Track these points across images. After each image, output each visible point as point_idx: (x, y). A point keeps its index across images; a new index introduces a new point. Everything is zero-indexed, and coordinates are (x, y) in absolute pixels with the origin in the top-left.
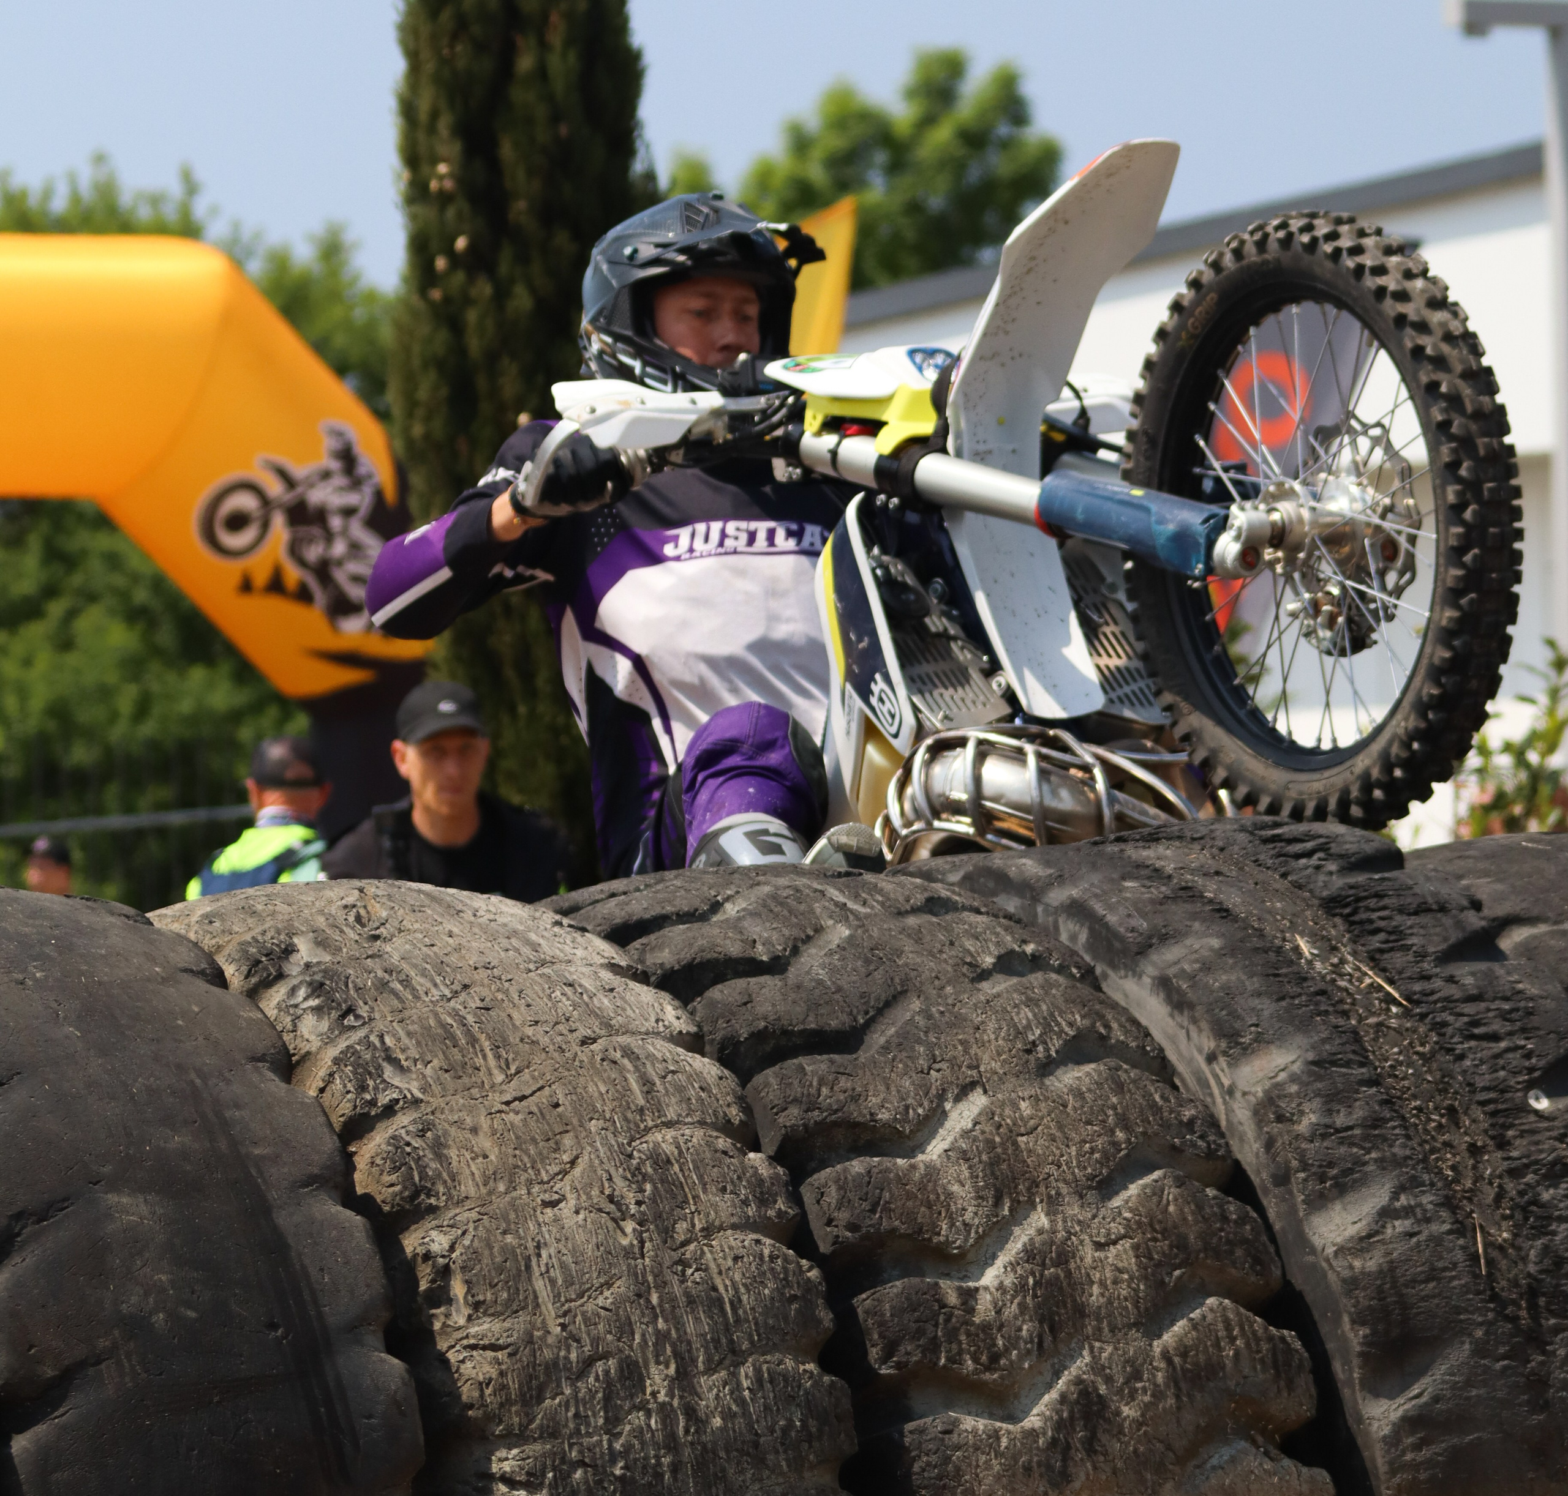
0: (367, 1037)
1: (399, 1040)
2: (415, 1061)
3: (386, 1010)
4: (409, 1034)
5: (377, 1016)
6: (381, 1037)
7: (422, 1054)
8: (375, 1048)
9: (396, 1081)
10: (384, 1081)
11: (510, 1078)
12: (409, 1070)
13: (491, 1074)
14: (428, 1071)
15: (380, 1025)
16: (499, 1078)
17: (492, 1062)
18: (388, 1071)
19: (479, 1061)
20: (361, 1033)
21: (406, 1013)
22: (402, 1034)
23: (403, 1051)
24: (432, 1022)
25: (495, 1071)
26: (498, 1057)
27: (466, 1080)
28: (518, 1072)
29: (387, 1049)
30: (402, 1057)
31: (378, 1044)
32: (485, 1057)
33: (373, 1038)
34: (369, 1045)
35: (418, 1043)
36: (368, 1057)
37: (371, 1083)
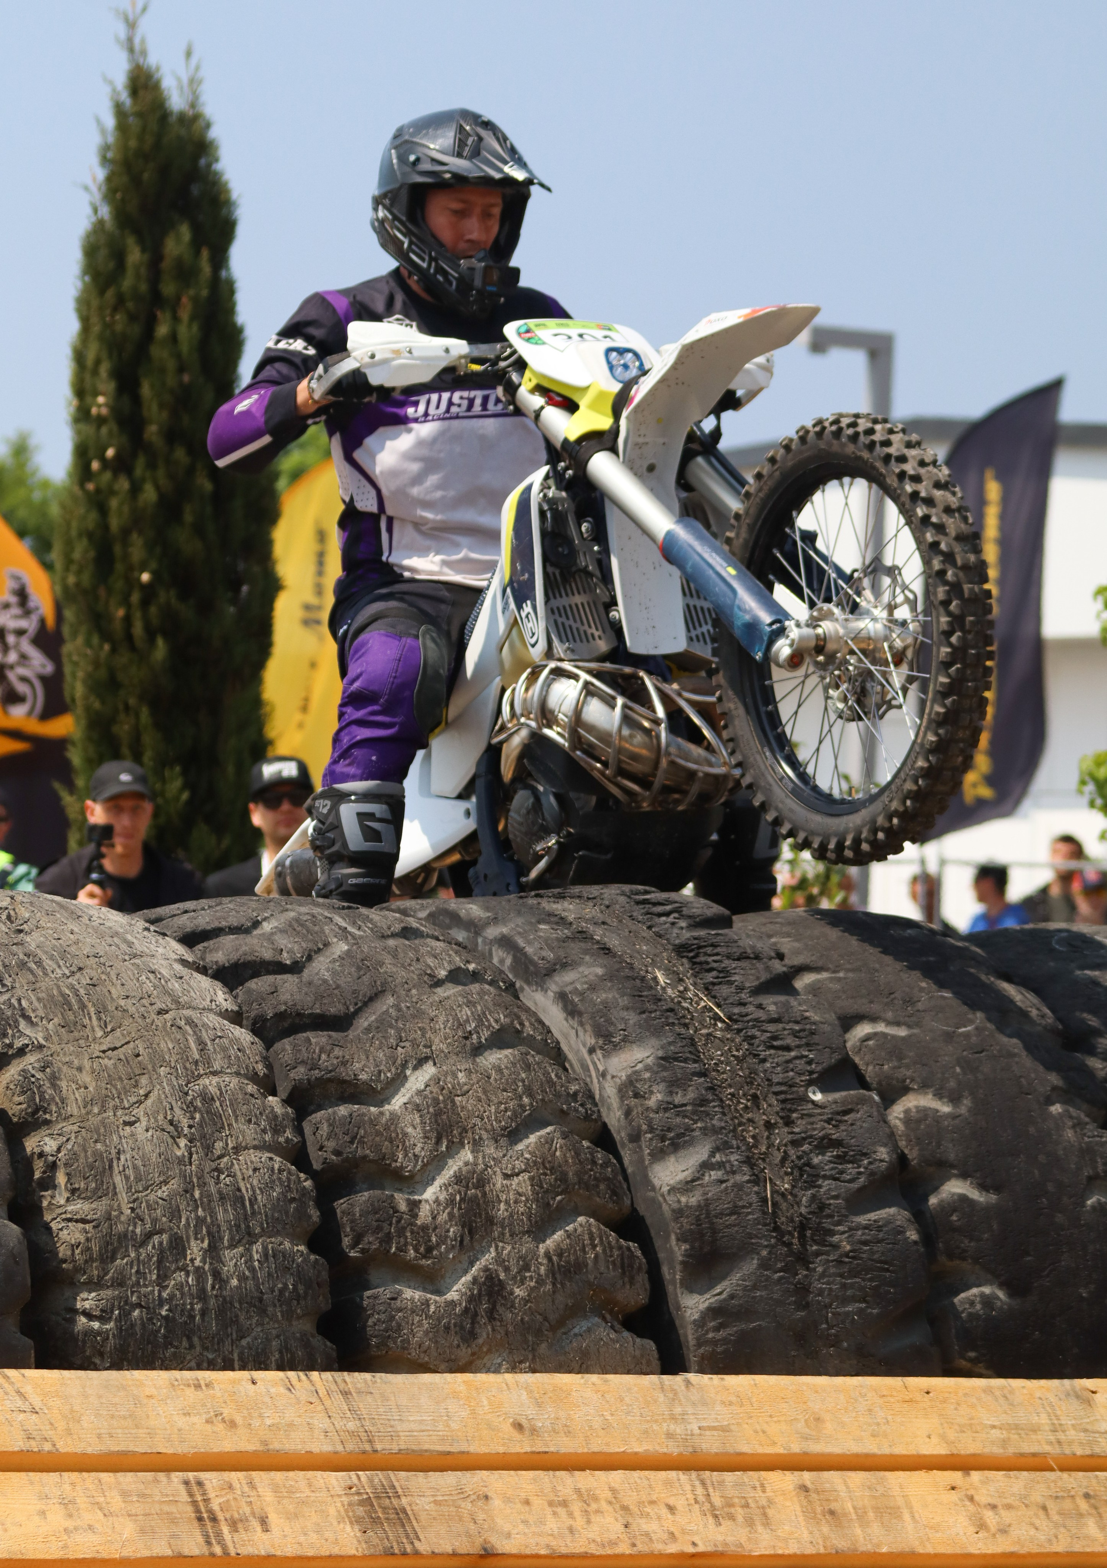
0: (9, 999)
1: (31, 1003)
2: (42, 1018)
3: (24, 982)
4: (39, 999)
5: (17, 985)
6: (19, 1000)
7: (47, 1014)
8: (15, 1008)
9: (28, 1031)
10: (19, 1031)
11: (106, 1035)
12: (36, 1024)
13: (94, 1031)
14: (50, 1026)
15: (19, 992)
16: (99, 1033)
17: (95, 1022)
18: (23, 1024)
19: (86, 1021)
20: (6, 997)
21: (38, 985)
22: (33, 998)
23: (34, 1011)
24: (55, 992)
25: (97, 1029)
26: (99, 1019)
27: (76, 1034)
28: (112, 1030)
29: (23, 1009)
30: (32, 1015)
31: (17, 1005)
32: (90, 1018)
33: (14, 1001)
34: (11, 1005)
35: (45, 1006)
36: (9, 1013)
37: (10, 1032)
